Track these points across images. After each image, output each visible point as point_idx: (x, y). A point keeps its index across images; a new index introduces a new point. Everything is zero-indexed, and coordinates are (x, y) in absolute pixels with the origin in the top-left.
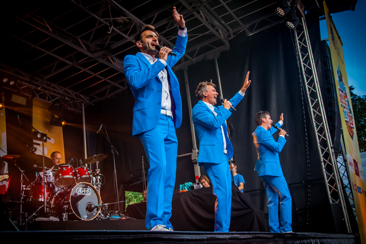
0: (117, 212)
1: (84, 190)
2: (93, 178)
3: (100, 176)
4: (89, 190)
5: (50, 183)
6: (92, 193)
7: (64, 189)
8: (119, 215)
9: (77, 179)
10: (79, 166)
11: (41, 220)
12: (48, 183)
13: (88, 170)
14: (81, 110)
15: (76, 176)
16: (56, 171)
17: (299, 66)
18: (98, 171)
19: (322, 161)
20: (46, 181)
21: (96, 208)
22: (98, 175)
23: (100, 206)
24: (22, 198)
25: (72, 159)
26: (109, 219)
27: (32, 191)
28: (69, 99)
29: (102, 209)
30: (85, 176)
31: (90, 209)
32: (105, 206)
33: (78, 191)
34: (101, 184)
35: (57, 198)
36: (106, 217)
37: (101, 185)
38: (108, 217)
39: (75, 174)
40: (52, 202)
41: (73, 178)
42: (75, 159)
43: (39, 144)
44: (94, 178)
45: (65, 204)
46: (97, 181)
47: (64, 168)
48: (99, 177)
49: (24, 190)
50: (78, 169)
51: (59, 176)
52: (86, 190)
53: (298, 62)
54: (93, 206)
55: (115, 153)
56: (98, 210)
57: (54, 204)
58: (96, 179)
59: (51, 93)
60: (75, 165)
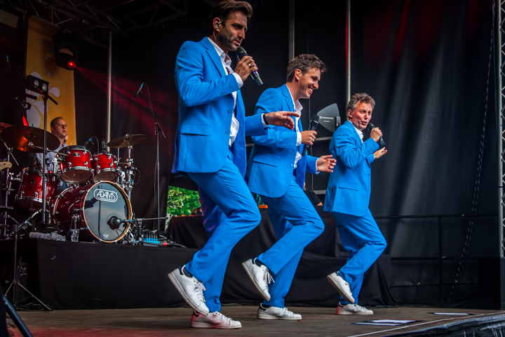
0: (154, 232)
1: (107, 193)
2: (121, 173)
3: (132, 170)
4: (114, 194)
5: (53, 175)
6: (119, 199)
7: (74, 187)
8: (159, 237)
9: (95, 172)
10: (101, 151)
11: (38, 237)
12: (50, 175)
13: (115, 160)
14: (107, 42)
15: (95, 167)
16: (63, 156)
17: (494, 13)
18: (130, 162)
19: (501, 185)
20: (46, 172)
21: (123, 224)
22: (129, 168)
23: (129, 222)
24: (8, 193)
25: (90, 140)
26: (142, 243)
27: (23, 183)
28: (88, 23)
29: (132, 226)
30: (109, 169)
31: (113, 224)
32: (137, 222)
33: (96, 194)
34: (133, 183)
35: (62, 201)
36: (137, 239)
37: (133, 186)
38: (140, 239)
39: (93, 165)
40: (55, 206)
41: (89, 172)
42: (94, 140)
43: (35, 98)
44: (123, 173)
45: (75, 213)
46: (127, 178)
47: (77, 153)
48: (131, 173)
49: (12, 181)
50: (99, 157)
51: (68, 166)
52: (110, 193)
53: (494, 6)
54: (119, 221)
55: (161, 136)
56: (126, 225)
57: (57, 210)
58: (126, 174)
59: (59, 10)
60: (94, 149)
